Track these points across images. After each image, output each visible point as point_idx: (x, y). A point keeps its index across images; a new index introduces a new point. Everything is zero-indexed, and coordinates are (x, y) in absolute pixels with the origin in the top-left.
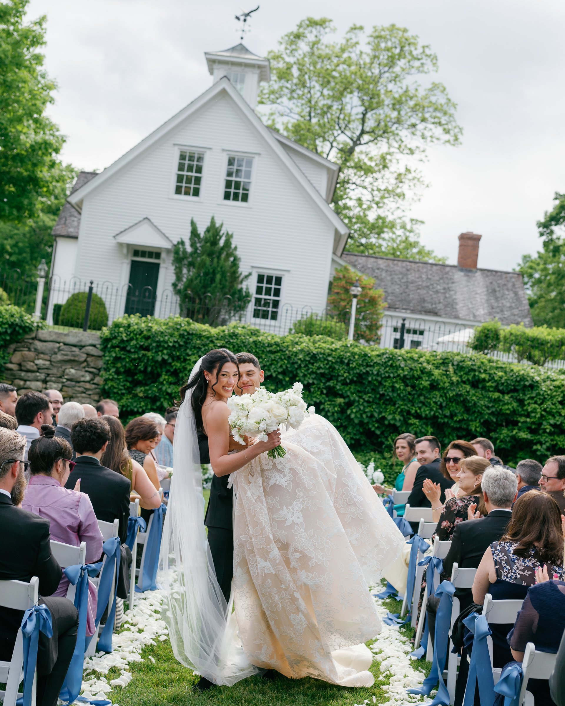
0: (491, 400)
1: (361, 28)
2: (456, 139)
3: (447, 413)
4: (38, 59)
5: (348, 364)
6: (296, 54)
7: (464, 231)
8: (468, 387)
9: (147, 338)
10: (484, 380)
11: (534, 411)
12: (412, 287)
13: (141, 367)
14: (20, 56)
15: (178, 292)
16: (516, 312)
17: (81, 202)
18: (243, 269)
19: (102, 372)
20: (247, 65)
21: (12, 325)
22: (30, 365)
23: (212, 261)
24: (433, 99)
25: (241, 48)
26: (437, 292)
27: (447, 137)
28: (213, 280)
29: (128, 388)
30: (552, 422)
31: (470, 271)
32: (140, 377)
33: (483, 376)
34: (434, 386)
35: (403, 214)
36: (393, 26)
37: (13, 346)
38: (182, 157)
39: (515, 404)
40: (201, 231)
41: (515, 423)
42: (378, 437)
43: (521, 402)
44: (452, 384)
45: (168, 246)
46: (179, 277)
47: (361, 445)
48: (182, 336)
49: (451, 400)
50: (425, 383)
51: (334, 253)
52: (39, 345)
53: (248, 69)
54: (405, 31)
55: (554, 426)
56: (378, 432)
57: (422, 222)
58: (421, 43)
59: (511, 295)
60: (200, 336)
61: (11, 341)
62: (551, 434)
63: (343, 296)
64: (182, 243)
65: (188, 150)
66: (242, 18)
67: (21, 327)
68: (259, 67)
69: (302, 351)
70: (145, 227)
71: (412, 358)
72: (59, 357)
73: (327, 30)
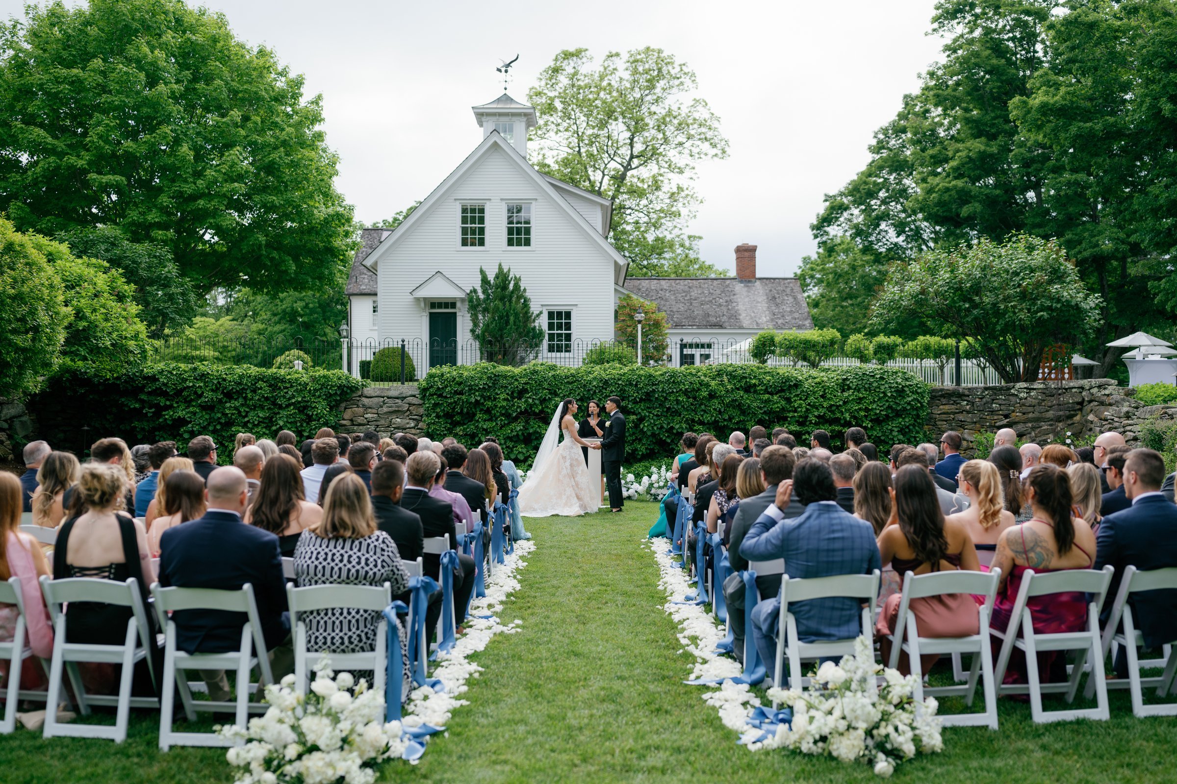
0: (762, 402)
1: (617, 55)
2: (724, 152)
3: (727, 417)
4: (319, 136)
5: (636, 385)
6: (557, 88)
7: (740, 244)
8: (742, 393)
9: (460, 384)
10: (755, 385)
11: (800, 406)
12: (695, 304)
13: (458, 410)
14: (303, 135)
15: (476, 337)
16: (796, 315)
17: (376, 263)
18: (534, 308)
19: (424, 418)
20: (514, 115)
21: (340, 387)
22: (360, 420)
23: (504, 305)
24: (696, 115)
25: (506, 98)
26: (720, 305)
27: (715, 151)
28: (507, 323)
29: (449, 429)
30: (816, 414)
31: (749, 282)
32: (458, 418)
33: (753, 381)
34: (712, 396)
35: (679, 232)
36: (648, 48)
37: (343, 405)
38: (464, 210)
39: (783, 403)
40: (491, 277)
41: (785, 419)
42: (669, 444)
43: (788, 400)
44: (728, 391)
45: (462, 295)
46: (475, 324)
47: (655, 453)
48: (489, 378)
49: (728, 406)
50: (704, 393)
51: (616, 283)
52: (366, 401)
53: (514, 119)
54: (660, 51)
55: (819, 417)
56: (669, 441)
57: (700, 238)
58: (678, 61)
59: (791, 299)
60: (505, 377)
61: (341, 401)
62: (816, 424)
63: (629, 323)
64: (475, 291)
65: (469, 204)
66: (503, 69)
67: (348, 387)
68: (526, 115)
69: (595, 378)
70: (439, 280)
71: (691, 373)
72: (385, 409)
73: (584, 60)
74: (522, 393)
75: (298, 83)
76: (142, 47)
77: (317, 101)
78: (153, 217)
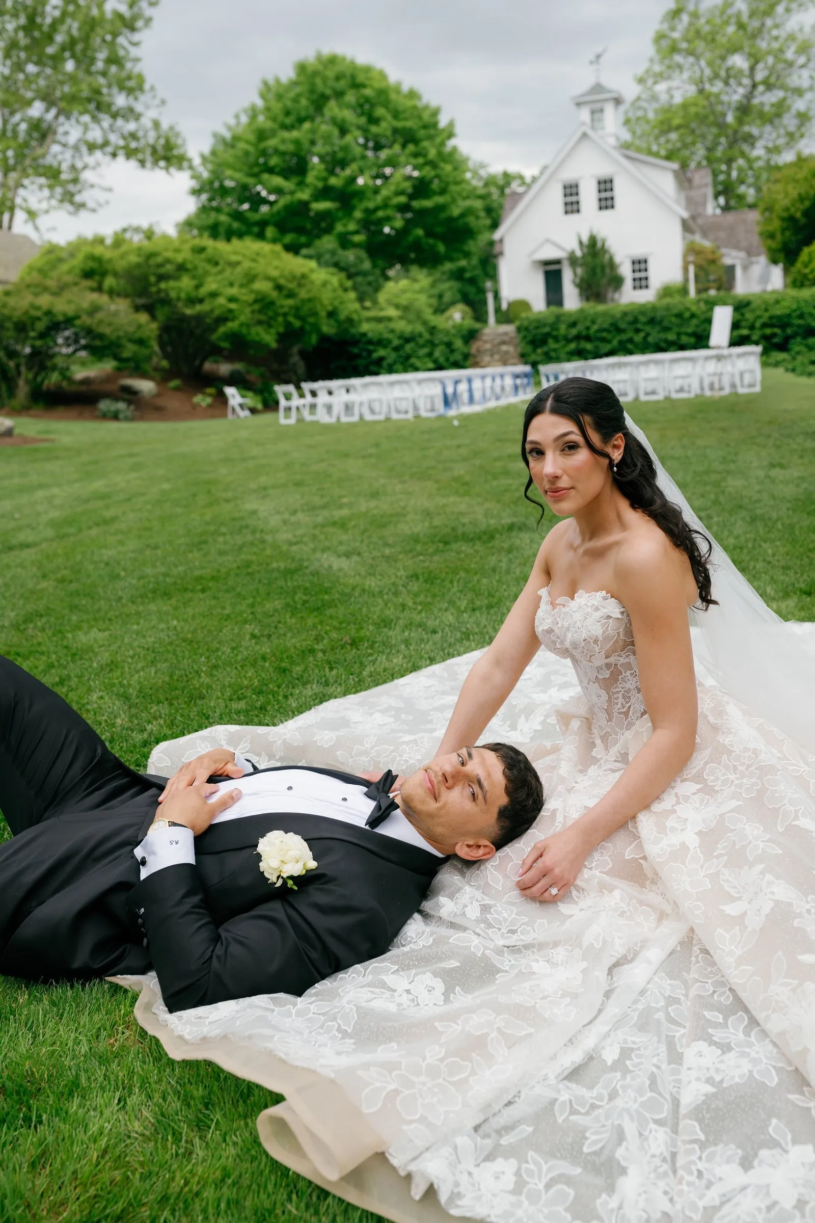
4: (455, 149)
9: (537, 322)
13: (538, 338)
15: (577, 285)
18: (618, 259)
19: (520, 345)
20: (606, 100)
23: (595, 259)
25: (599, 87)
28: (597, 273)
29: (533, 350)
32: (538, 343)
34: (693, 316)
38: (565, 187)
40: (585, 239)
45: (565, 255)
46: (575, 274)
48: (555, 317)
50: (687, 315)
53: (604, 103)
64: (574, 251)
65: (568, 182)
67: (473, 330)
68: (614, 99)
70: (548, 245)
72: (496, 341)
74: (574, 324)
75: (436, 113)
76: (333, 109)
77: (451, 124)
78: (352, 227)
